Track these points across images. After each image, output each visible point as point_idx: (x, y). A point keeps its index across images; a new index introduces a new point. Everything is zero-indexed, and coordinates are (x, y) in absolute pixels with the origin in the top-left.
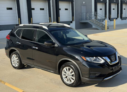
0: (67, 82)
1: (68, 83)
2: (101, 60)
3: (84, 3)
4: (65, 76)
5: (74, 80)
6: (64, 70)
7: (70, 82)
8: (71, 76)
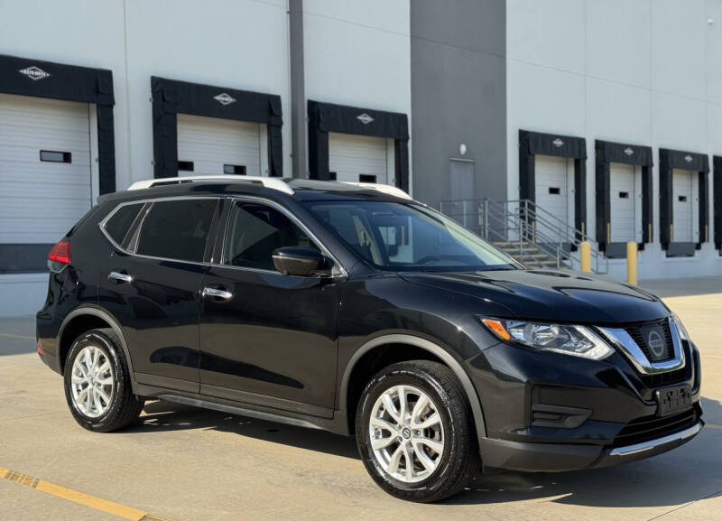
0: (395, 475)
1: (403, 479)
2: (593, 346)
3: (463, 148)
4: (388, 441)
5: (438, 460)
6: (381, 409)
7: (414, 476)
8: (422, 434)
